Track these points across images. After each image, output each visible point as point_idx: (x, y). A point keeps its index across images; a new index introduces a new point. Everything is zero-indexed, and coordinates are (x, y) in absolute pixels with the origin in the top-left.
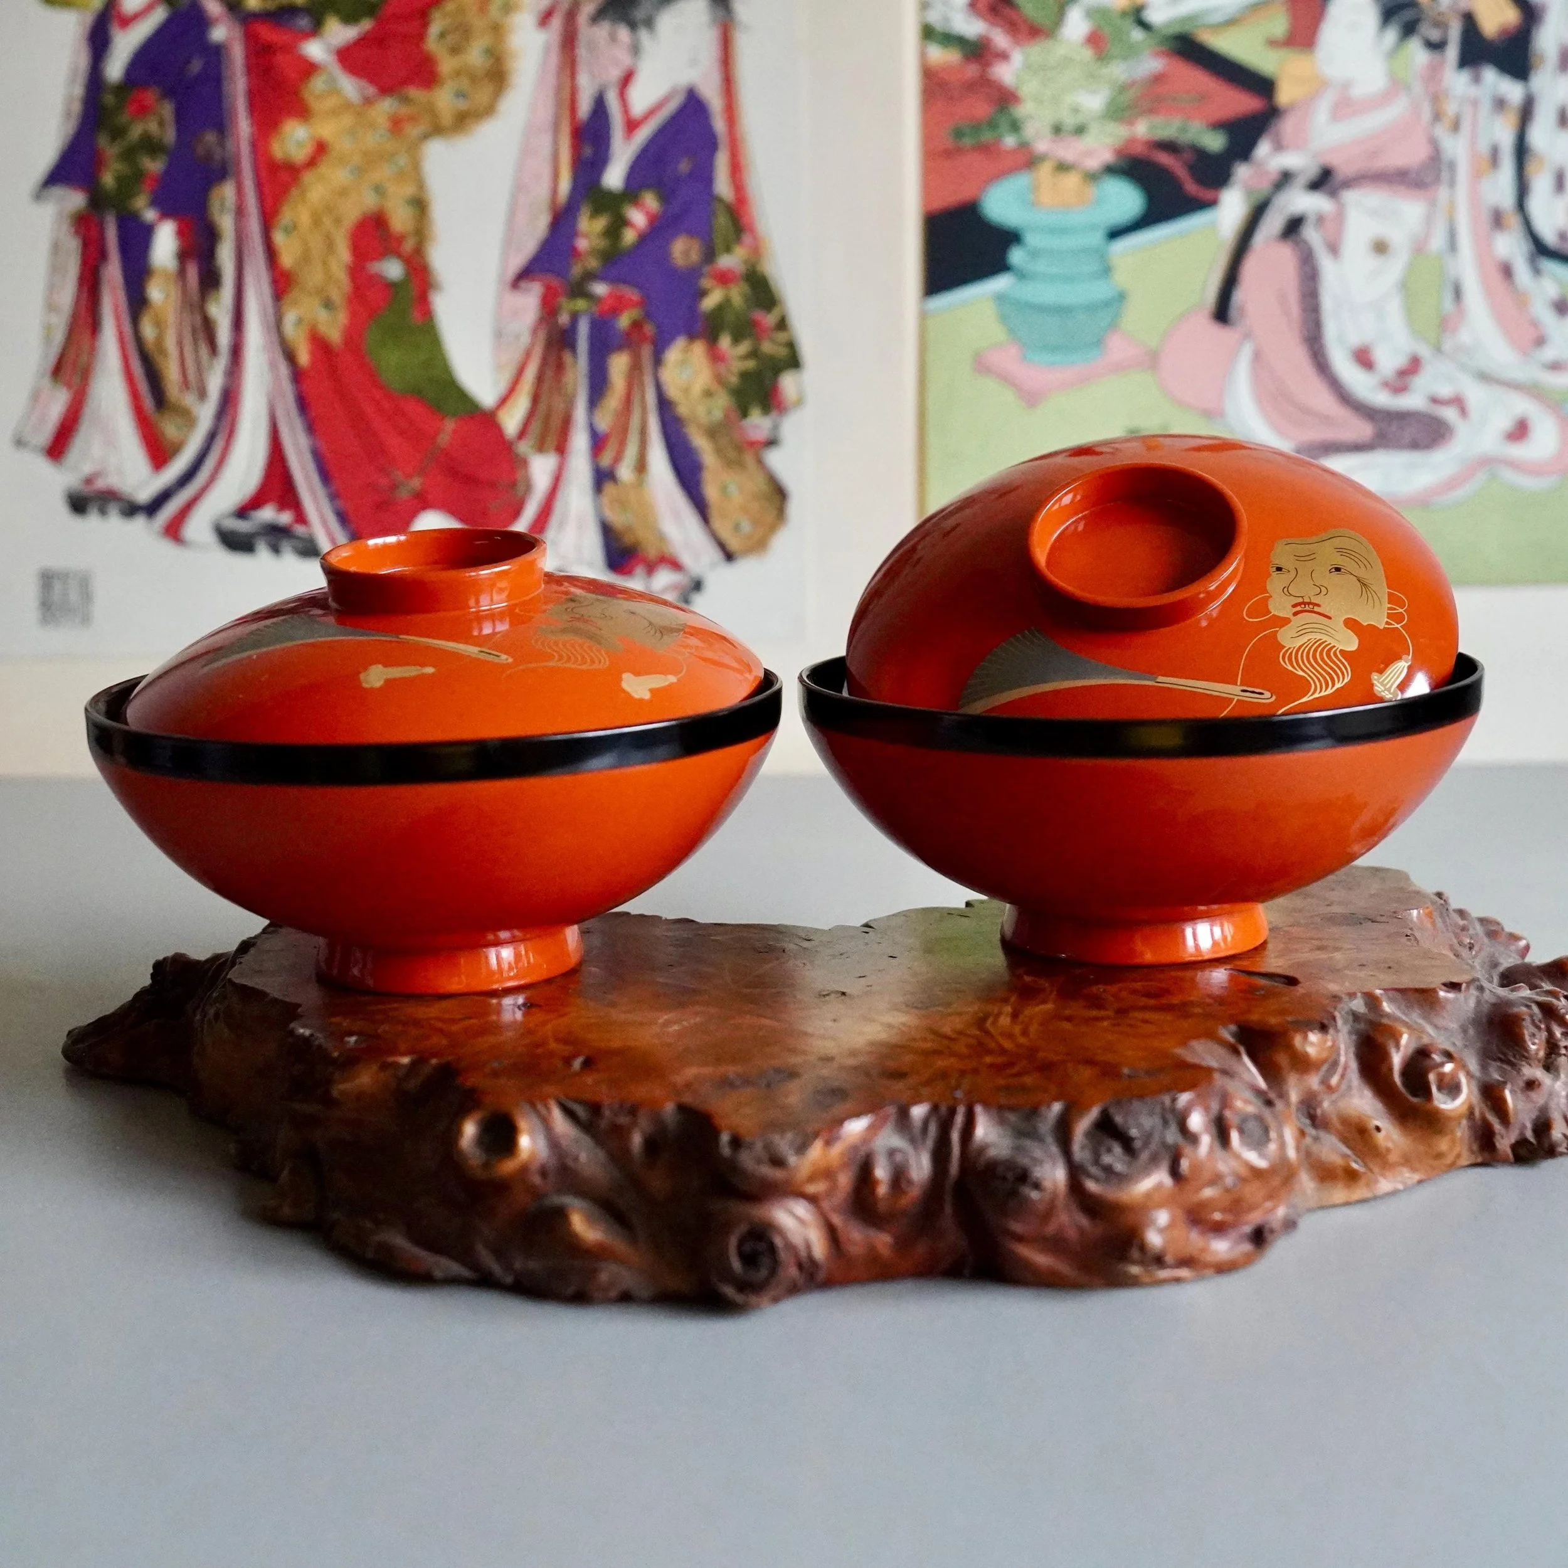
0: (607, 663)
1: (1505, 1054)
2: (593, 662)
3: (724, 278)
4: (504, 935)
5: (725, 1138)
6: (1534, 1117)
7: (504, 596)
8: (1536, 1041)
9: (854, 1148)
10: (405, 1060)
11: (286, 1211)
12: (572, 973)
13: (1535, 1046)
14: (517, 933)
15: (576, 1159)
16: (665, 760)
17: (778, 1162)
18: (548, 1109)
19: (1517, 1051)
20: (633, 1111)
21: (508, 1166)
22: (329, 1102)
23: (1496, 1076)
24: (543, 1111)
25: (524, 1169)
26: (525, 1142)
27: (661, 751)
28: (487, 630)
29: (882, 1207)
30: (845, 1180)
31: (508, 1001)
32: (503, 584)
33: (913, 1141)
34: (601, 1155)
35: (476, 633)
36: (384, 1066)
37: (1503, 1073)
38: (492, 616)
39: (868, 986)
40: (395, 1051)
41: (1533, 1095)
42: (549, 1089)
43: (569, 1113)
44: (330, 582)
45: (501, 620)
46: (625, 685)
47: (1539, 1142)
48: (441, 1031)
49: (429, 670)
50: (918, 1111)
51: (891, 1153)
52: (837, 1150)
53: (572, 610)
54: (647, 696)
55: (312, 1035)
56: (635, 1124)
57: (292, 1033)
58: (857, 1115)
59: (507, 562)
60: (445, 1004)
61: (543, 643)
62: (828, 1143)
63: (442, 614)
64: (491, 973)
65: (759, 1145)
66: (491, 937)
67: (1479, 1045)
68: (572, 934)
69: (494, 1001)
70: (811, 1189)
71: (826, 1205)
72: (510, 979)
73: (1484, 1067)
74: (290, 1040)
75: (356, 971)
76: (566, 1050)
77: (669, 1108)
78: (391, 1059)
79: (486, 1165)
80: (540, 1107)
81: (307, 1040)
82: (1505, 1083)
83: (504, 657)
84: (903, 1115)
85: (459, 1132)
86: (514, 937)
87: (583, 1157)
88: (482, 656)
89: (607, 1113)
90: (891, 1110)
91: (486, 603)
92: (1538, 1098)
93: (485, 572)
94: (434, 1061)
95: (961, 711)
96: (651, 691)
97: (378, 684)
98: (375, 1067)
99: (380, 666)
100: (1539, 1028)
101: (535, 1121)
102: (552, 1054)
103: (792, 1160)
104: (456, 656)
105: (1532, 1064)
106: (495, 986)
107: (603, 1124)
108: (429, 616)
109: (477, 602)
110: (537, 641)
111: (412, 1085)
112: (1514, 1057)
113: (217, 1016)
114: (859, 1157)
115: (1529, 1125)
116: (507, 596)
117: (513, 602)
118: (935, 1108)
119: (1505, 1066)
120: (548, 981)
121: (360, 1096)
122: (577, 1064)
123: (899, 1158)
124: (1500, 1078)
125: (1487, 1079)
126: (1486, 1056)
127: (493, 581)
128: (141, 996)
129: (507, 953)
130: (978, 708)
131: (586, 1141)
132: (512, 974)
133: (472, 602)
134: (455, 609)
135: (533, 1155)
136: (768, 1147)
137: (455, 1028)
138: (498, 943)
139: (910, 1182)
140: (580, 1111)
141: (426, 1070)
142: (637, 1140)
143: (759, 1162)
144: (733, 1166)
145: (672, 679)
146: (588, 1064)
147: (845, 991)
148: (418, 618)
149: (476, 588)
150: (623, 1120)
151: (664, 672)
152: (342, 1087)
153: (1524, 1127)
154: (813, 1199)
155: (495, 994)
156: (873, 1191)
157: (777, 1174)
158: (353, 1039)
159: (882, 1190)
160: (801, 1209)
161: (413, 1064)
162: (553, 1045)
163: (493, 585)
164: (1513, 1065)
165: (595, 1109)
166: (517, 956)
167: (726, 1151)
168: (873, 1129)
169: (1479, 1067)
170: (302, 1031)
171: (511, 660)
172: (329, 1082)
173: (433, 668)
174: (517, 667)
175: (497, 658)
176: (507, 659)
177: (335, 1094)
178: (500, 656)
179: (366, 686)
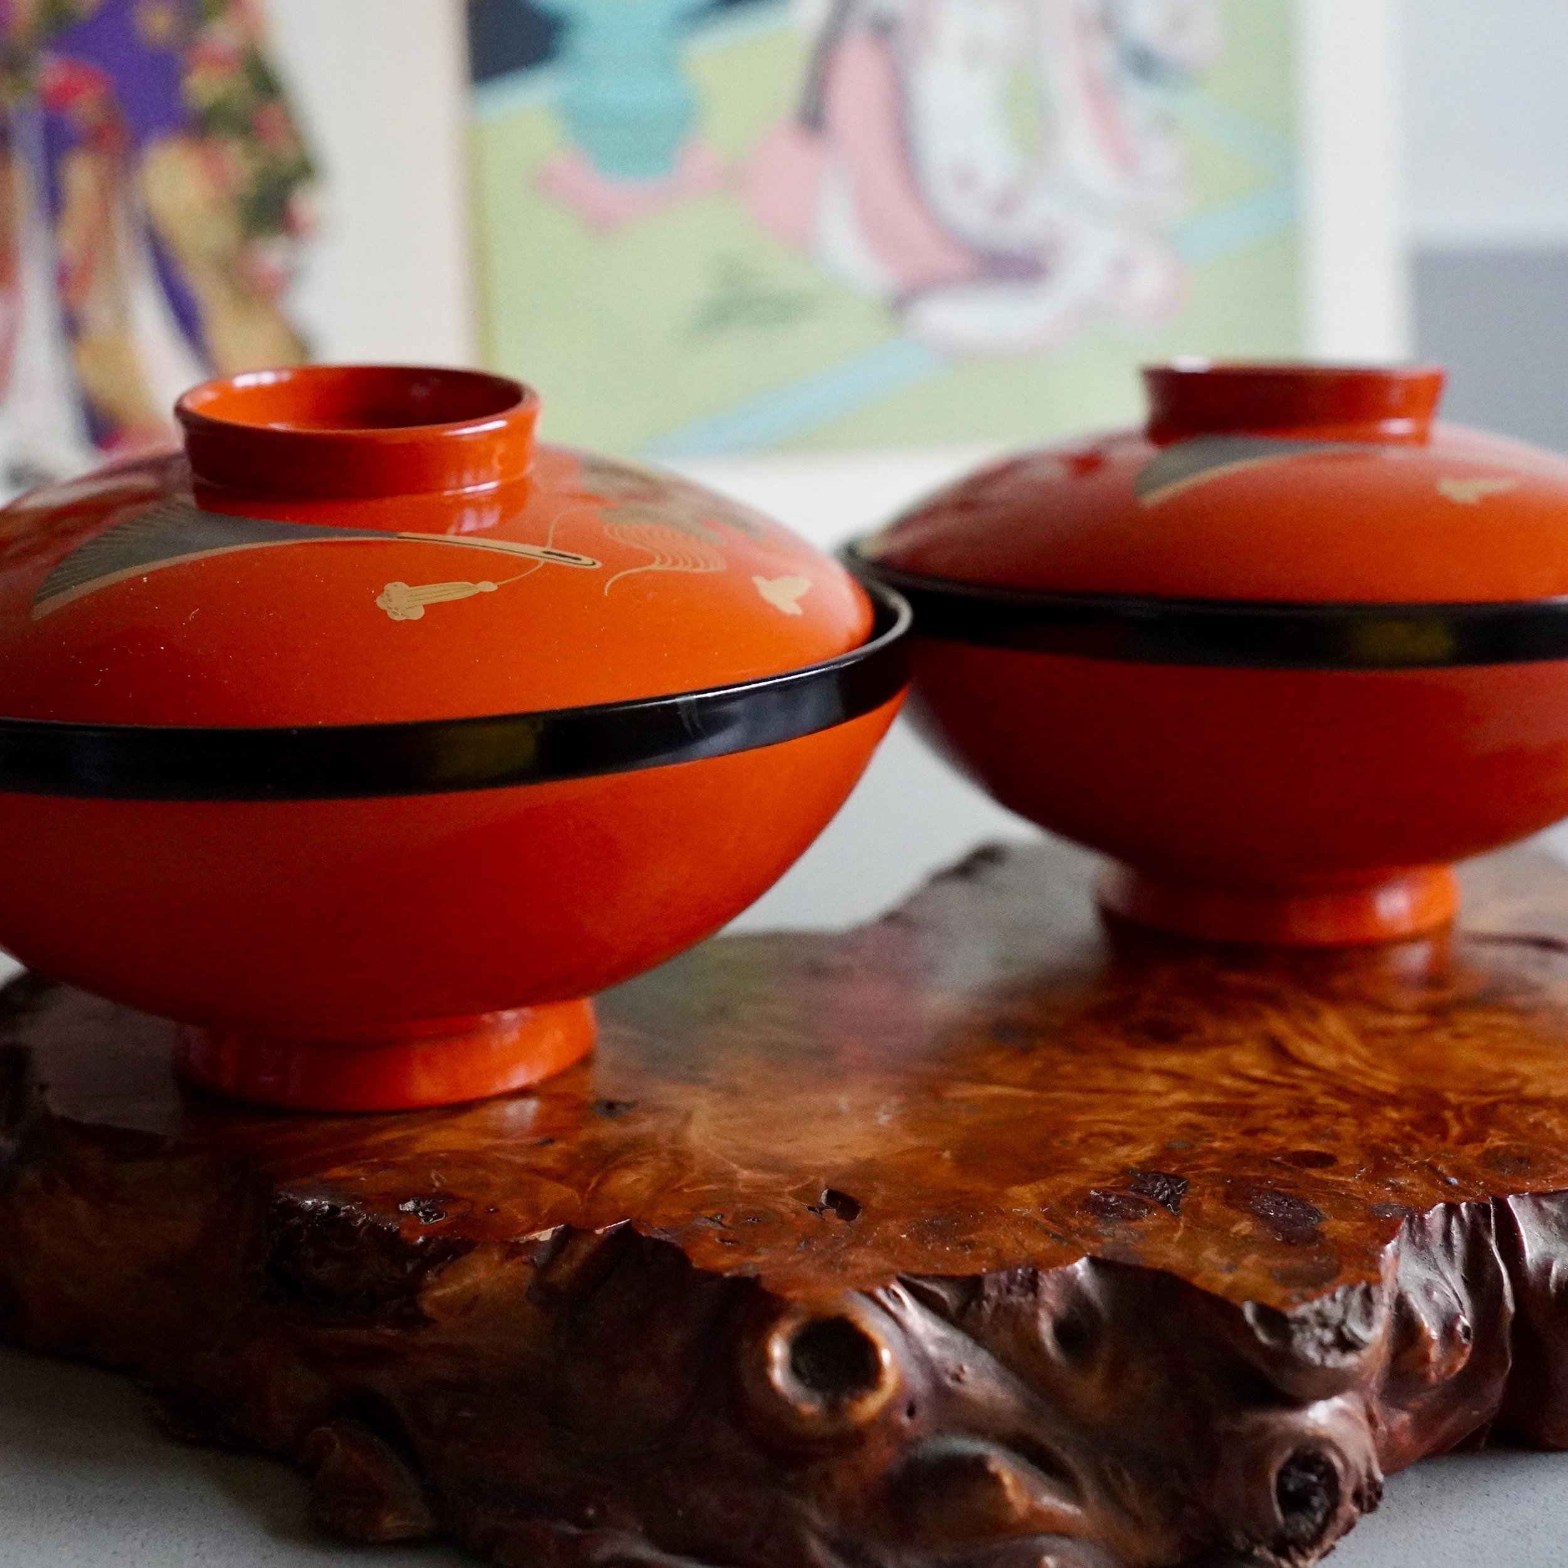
10: (545, 1235)
17: (1346, 1341)
20: (1032, 1279)
22: (415, 1320)
26: (888, 1356)
36: (513, 1251)
46: (765, 596)
49: (489, 587)
54: (799, 611)
55: (334, 1210)
56: (1037, 1304)
57: (293, 1209)
71: (1370, 1389)
77: (1080, 1269)
78: (523, 1239)
81: (330, 1219)
83: (587, 560)
88: (553, 560)
89: (989, 1290)
94: (599, 1231)
96: (797, 601)
97: (418, 613)
98: (496, 1255)
99: (401, 585)
104: (523, 564)
107: (988, 1308)
111: (565, 1270)
123: (1438, 1296)
135: (901, 1383)
140: (944, 1293)
141: (584, 1248)
142: (1045, 1327)
150: (1018, 1300)
152: (438, 1293)
156: (1426, 1356)
158: (411, 1206)
159: (1436, 1351)
161: (560, 1240)
165: (970, 1286)
170: (309, 1202)
171: (599, 565)
172: (413, 1288)
173: (494, 582)
174: (612, 577)
175: (579, 562)
176: (594, 564)
177: (427, 1307)
178: (579, 559)
179: (396, 618)
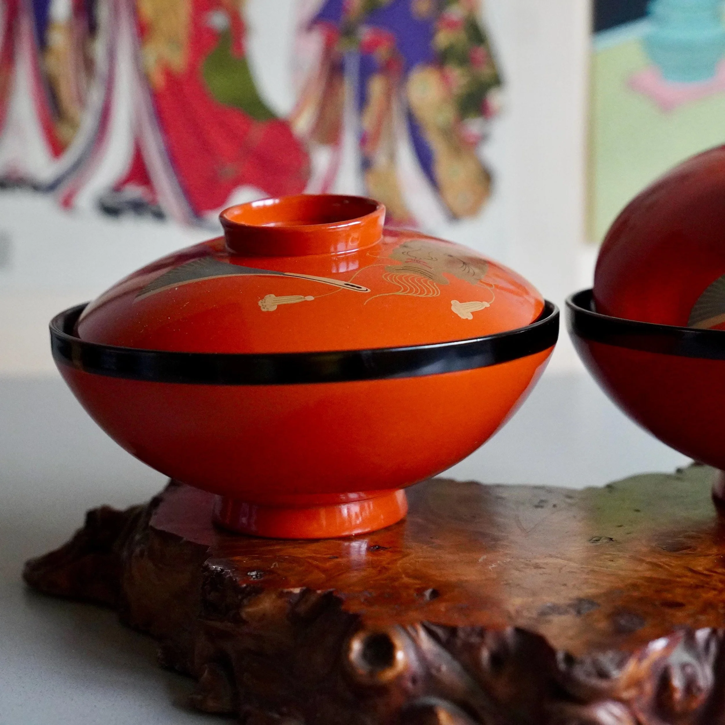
0: (439, 294)
2: (429, 292)
3: (452, 25)
4: (353, 496)
5: (560, 656)
7: (356, 244)
9: (656, 664)
10: (297, 591)
11: (211, 704)
12: (401, 522)
14: (362, 494)
15: (439, 670)
16: (480, 366)
17: (603, 675)
18: (416, 631)
20: (482, 633)
21: (389, 674)
22: (238, 621)
24: (413, 634)
25: (400, 677)
26: (400, 655)
27: (478, 359)
28: (343, 269)
29: (678, 708)
30: (649, 688)
31: (355, 544)
32: (355, 235)
33: (698, 657)
34: (456, 665)
35: (334, 271)
36: (281, 595)
38: (347, 259)
39: (628, 533)
40: (287, 584)
42: (413, 614)
43: (431, 633)
44: (226, 233)
45: (353, 262)
46: (453, 309)
48: (317, 567)
49: (310, 298)
50: (702, 634)
51: (684, 666)
52: (646, 664)
53: (407, 253)
54: (470, 317)
55: (222, 570)
56: (483, 643)
57: (207, 568)
58: (658, 637)
59: (358, 219)
60: (314, 546)
61: (391, 279)
62: (640, 660)
63: (309, 257)
64: (343, 522)
65: (588, 661)
66: (343, 497)
68: (400, 495)
69: (346, 544)
70: (626, 695)
71: (636, 706)
72: (357, 527)
74: (206, 573)
75: (244, 520)
76: (417, 583)
77: (509, 631)
78: (286, 590)
79: (372, 674)
80: (409, 628)
81: (219, 574)
83: (364, 288)
84: (690, 638)
85: (349, 649)
86: (360, 497)
87: (444, 668)
88: (349, 288)
89: (461, 634)
90: (681, 634)
91: (341, 249)
93: (342, 226)
94: (319, 592)
95: (695, 327)
96: (473, 313)
97: (274, 308)
98: (274, 596)
99: (273, 296)
101: (408, 641)
102: (407, 587)
103: (615, 674)
104: (331, 288)
106: (346, 533)
107: (459, 642)
108: (303, 258)
109: (336, 248)
110: (386, 276)
111: (302, 609)
113: (142, 554)
114: (659, 670)
116: (359, 244)
117: (363, 248)
118: (714, 632)
120: (387, 529)
121: (263, 616)
122: (428, 593)
123: (689, 670)
127: (347, 234)
128: (79, 536)
129: (355, 508)
130: (706, 325)
131: (446, 656)
132: (358, 522)
133: (332, 249)
134: (323, 253)
135: (407, 667)
136: (595, 663)
137: (328, 565)
138: (348, 501)
139: (699, 689)
140: (440, 632)
141: (313, 599)
142: (485, 655)
143: (589, 675)
144: (568, 677)
145: (487, 305)
146: (435, 594)
147: (612, 537)
148: (297, 259)
149: (335, 237)
150: (474, 639)
151: (481, 300)
152: (250, 610)
154: (626, 703)
155: (349, 538)
156: (670, 697)
157: (603, 684)
158: (254, 573)
159: (678, 696)
160: (616, 709)
161: (303, 594)
162: (406, 580)
163: (348, 236)
165: (453, 631)
166: (362, 509)
167: (562, 666)
168: (668, 648)
170: (214, 567)
171: (369, 290)
172: (239, 606)
173: (314, 296)
174: (374, 296)
175: (359, 289)
176: (367, 290)
177: (244, 615)
178: (361, 288)
179: (263, 310)
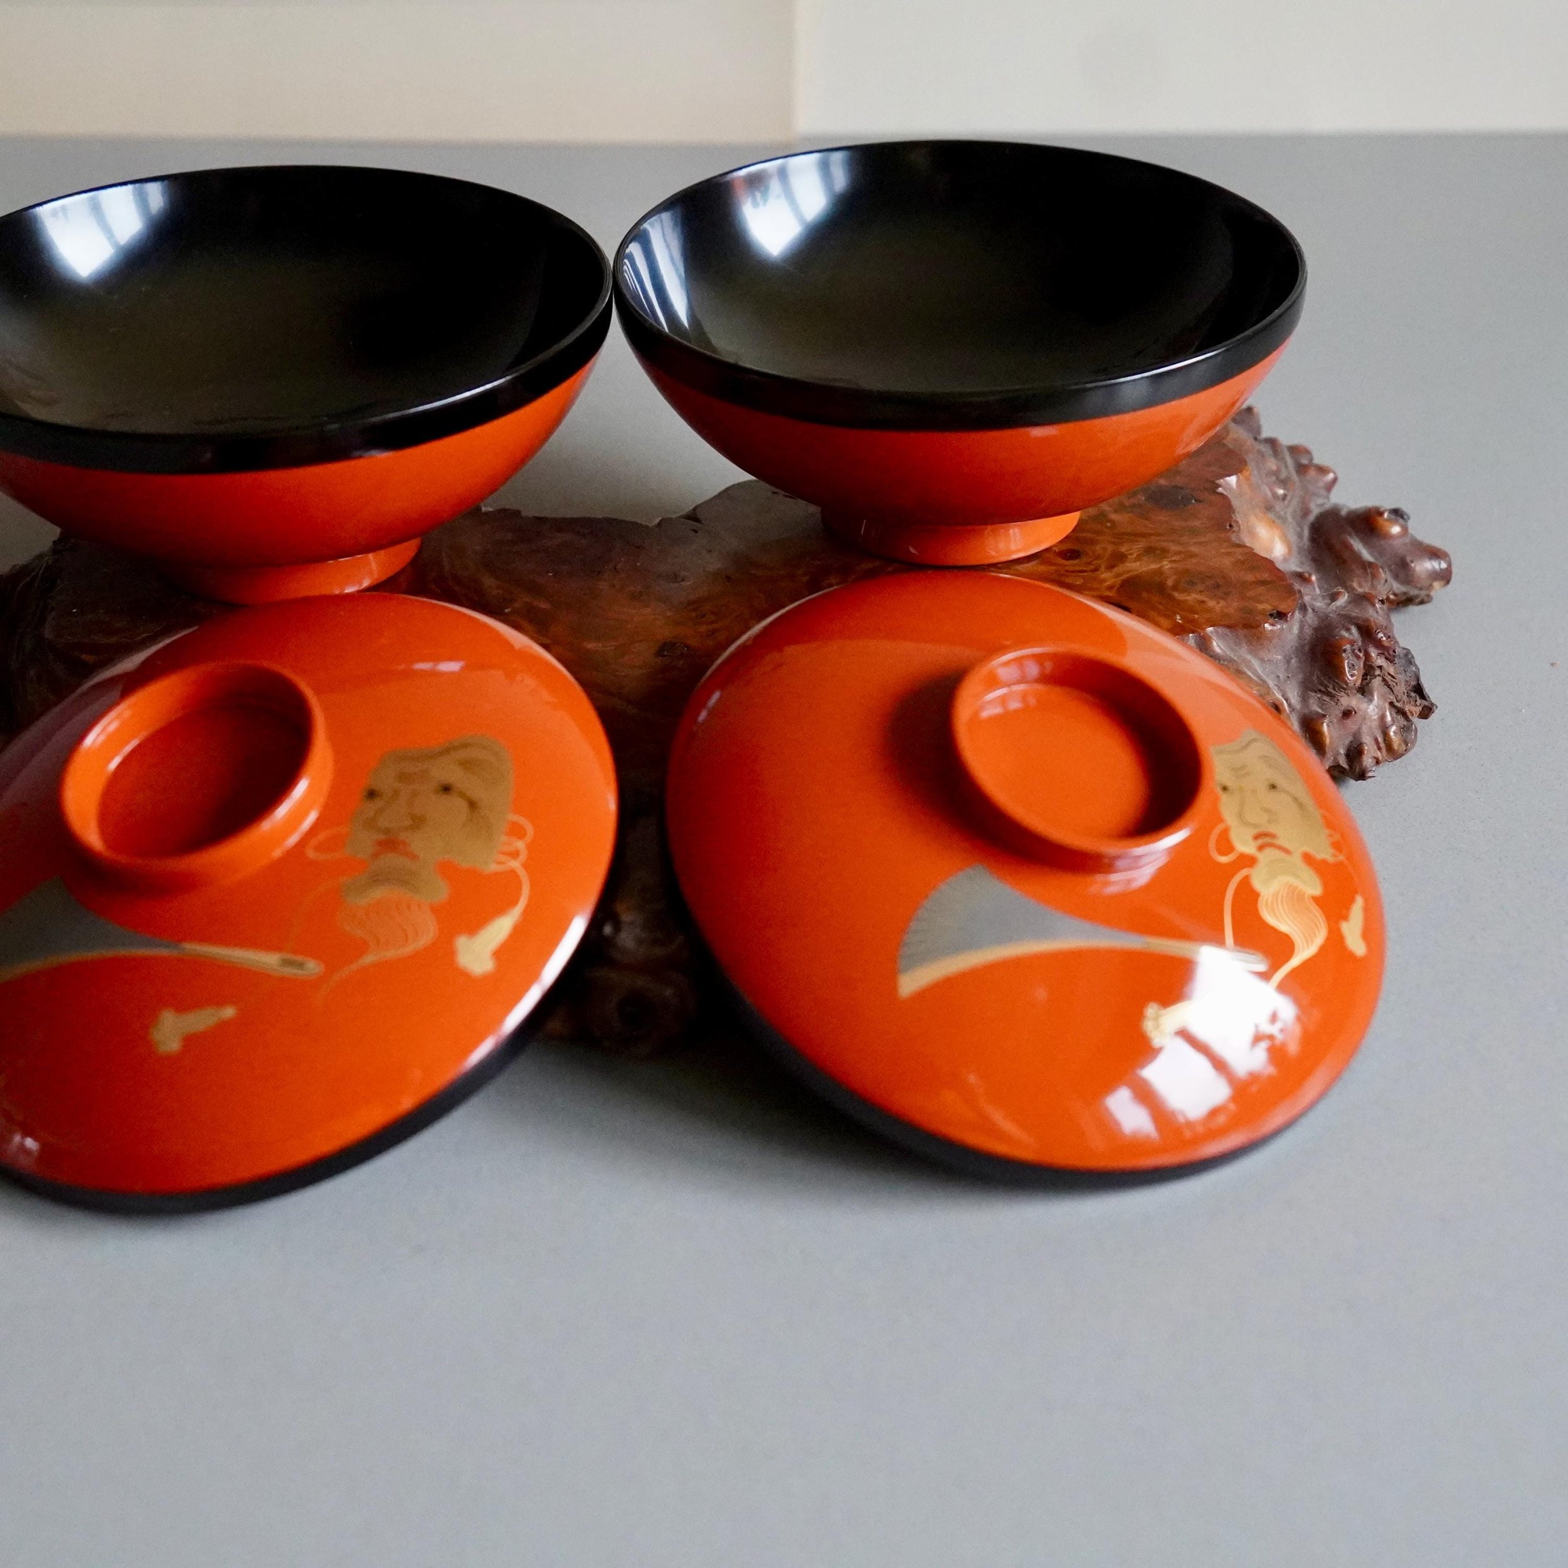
1: (1326, 687)
6: (1347, 742)
8: (1356, 672)
13: (1352, 675)
19: (1337, 683)
23: (1316, 708)
37: (1322, 704)
41: (1349, 722)
47: (1350, 766)
67: (1300, 676)
73: (1304, 699)
82: (1324, 716)
92: (1351, 724)
100: (1358, 657)
105: (1350, 694)
112: (1334, 689)
115: (1342, 751)
119: (1325, 698)
124: (1320, 711)
125: (1306, 711)
126: (1307, 687)
153: (1338, 753)
164: (1332, 696)
169: (1299, 699)
